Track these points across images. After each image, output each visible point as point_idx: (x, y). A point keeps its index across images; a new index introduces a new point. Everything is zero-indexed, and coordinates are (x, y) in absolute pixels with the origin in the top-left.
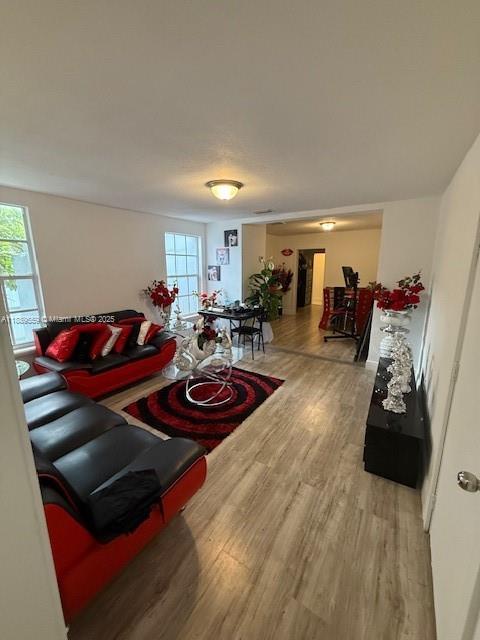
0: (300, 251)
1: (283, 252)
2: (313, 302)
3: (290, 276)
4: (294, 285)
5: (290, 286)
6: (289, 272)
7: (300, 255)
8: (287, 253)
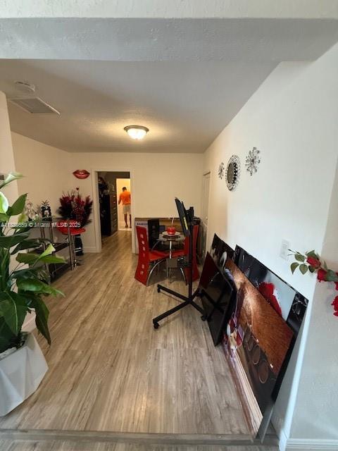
0: (99, 173)
1: (76, 173)
2: (120, 229)
3: (88, 205)
4: (95, 216)
5: (91, 217)
6: (88, 199)
7: (100, 178)
8: (82, 174)
